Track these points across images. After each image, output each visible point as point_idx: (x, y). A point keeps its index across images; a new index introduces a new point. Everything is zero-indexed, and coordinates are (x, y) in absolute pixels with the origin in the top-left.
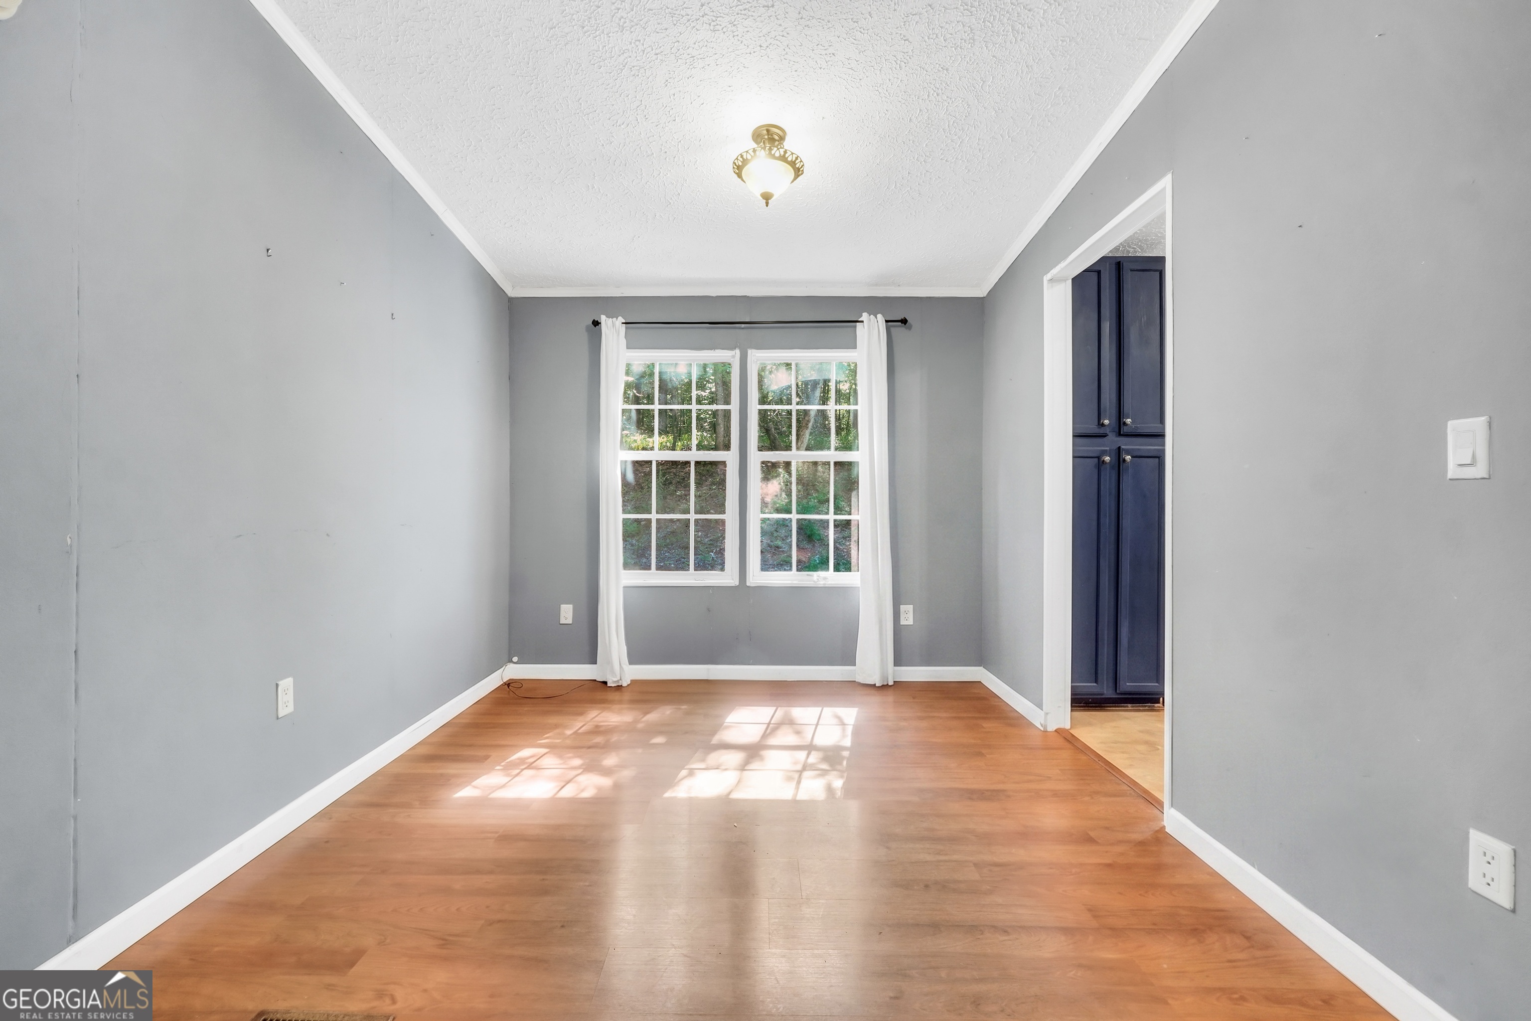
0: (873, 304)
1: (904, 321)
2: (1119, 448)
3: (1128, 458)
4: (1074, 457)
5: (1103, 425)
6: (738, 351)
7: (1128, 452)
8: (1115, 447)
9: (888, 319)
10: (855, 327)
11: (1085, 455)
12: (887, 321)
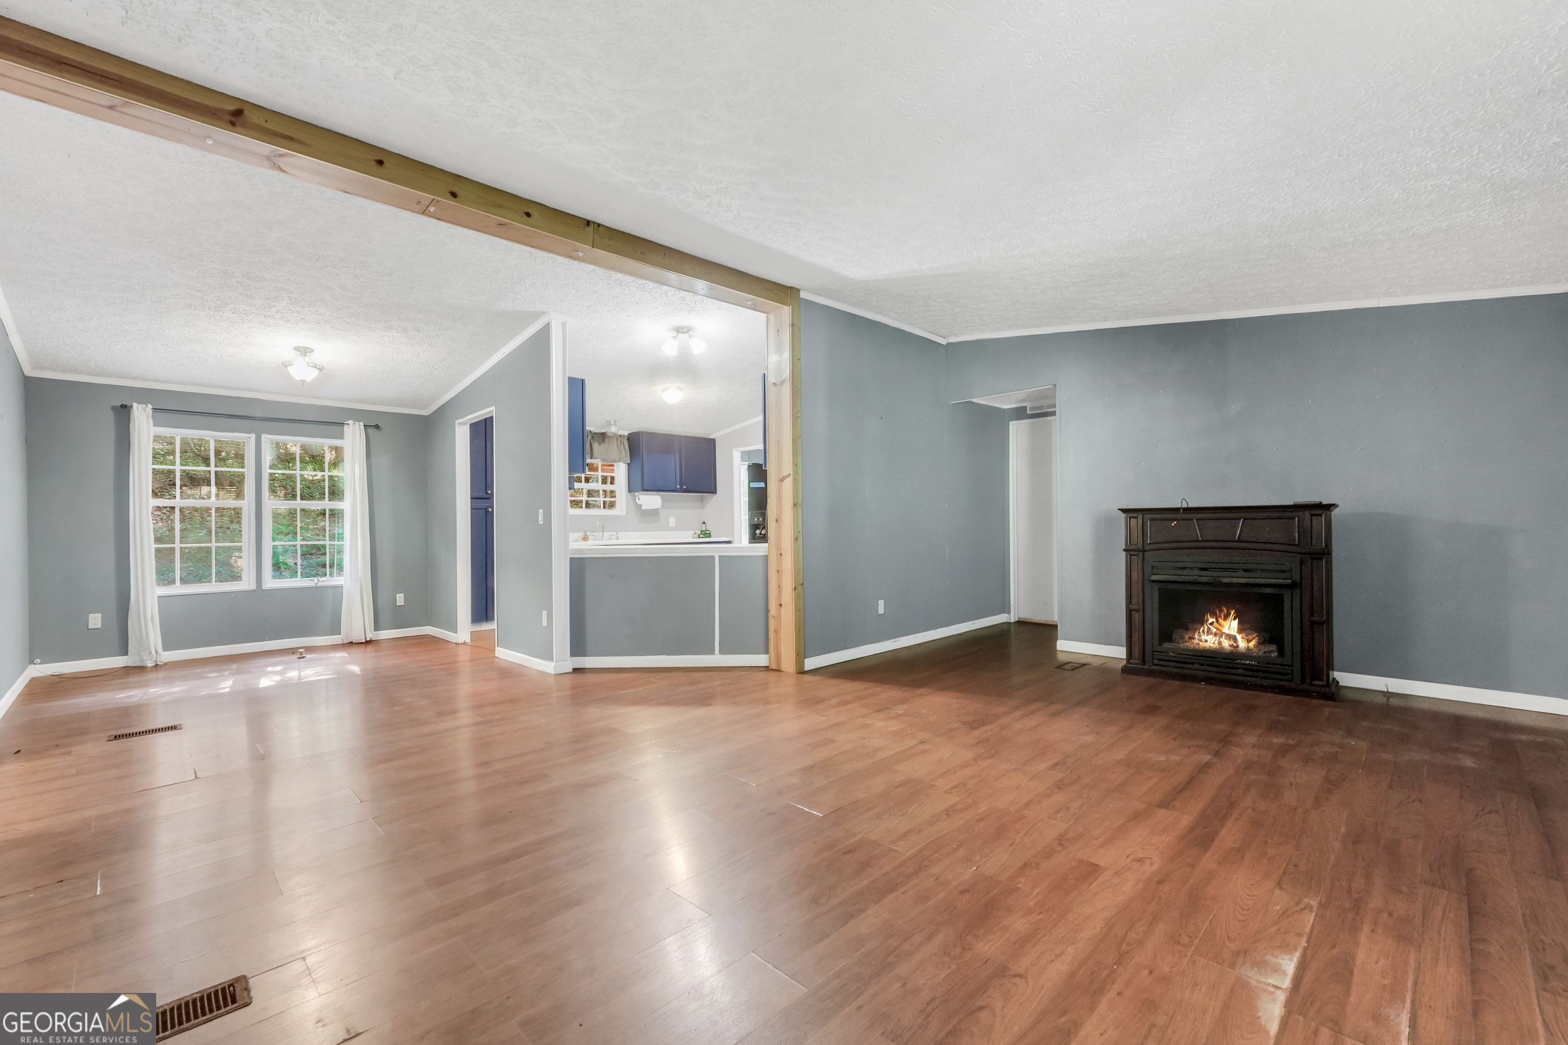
0: (357, 415)
1: (377, 427)
4: (472, 509)
5: (488, 493)
6: (253, 436)
9: (365, 424)
10: (343, 426)
11: (477, 508)
12: (364, 426)
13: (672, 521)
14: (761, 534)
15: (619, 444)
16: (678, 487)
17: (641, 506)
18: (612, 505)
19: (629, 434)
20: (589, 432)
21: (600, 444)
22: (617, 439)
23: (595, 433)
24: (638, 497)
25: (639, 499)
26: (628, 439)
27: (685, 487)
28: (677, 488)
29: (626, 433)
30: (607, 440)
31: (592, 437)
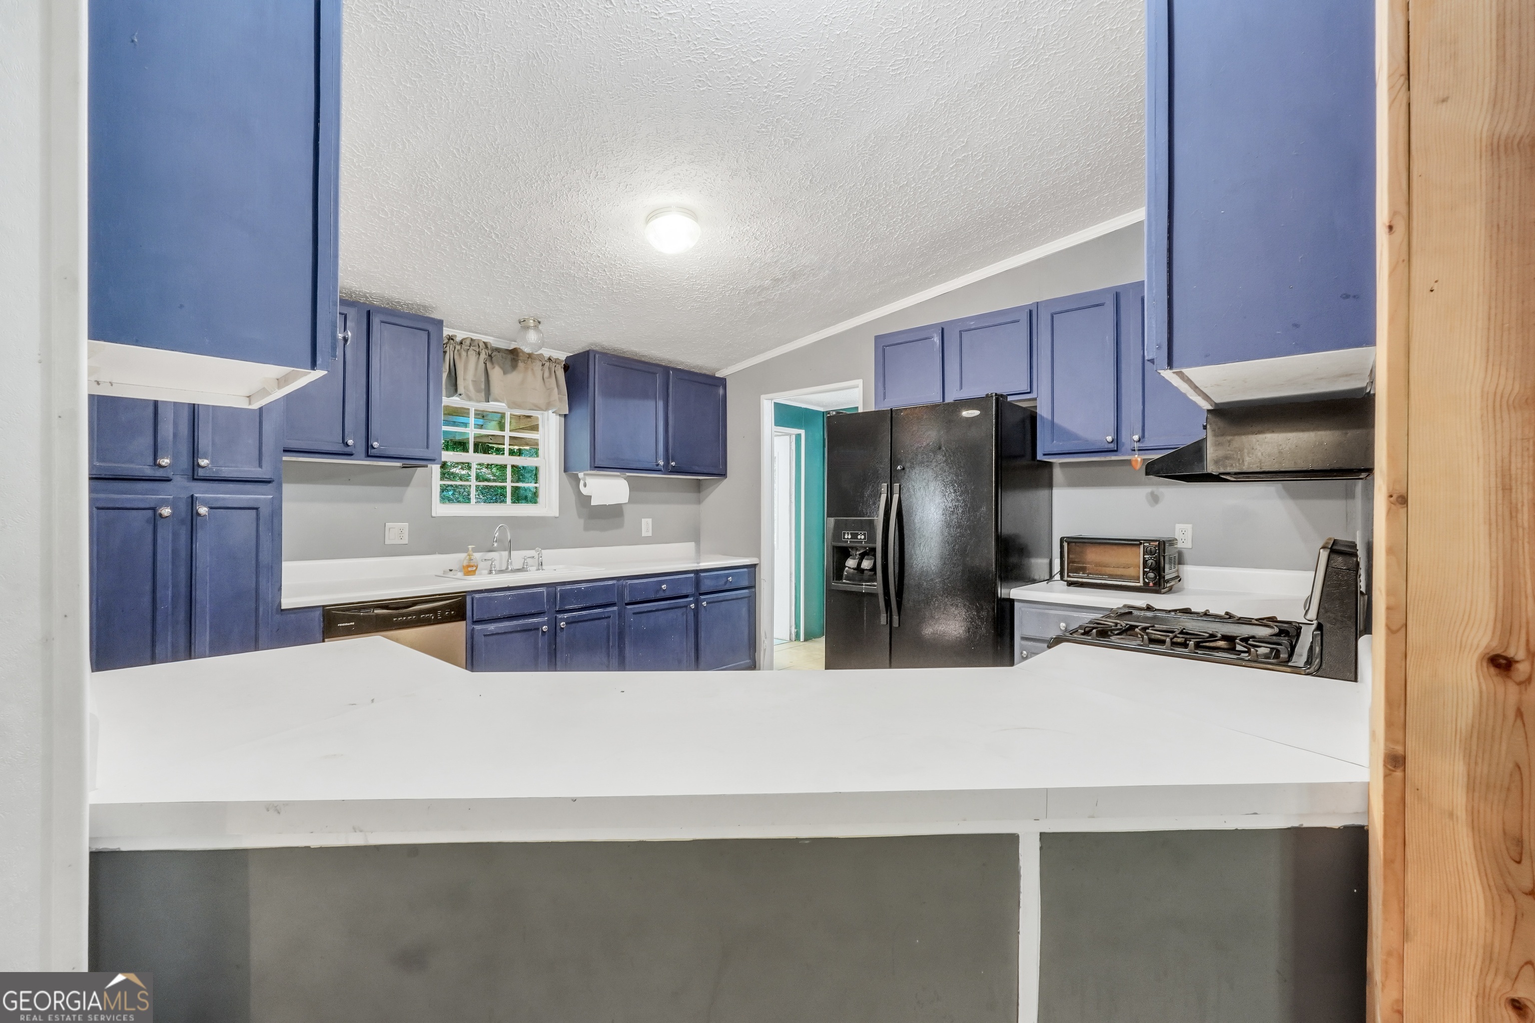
2: (192, 496)
3: (203, 510)
7: (205, 503)
8: (185, 495)
13: (647, 527)
14: (858, 568)
15: (547, 374)
16: (661, 463)
17: (589, 498)
18: (532, 498)
19: (567, 358)
20: (481, 345)
21: (505, 373)
22: (543, 365)
23: (498, 350)
24: (584, 479)
25: (585, 485)
26: (566, 368)
27: (673, 464)
28: (658, 465)
29: (562, 356)
30: (521, 365)
31: (490, 356)
